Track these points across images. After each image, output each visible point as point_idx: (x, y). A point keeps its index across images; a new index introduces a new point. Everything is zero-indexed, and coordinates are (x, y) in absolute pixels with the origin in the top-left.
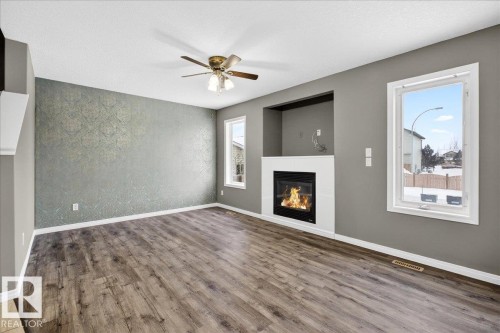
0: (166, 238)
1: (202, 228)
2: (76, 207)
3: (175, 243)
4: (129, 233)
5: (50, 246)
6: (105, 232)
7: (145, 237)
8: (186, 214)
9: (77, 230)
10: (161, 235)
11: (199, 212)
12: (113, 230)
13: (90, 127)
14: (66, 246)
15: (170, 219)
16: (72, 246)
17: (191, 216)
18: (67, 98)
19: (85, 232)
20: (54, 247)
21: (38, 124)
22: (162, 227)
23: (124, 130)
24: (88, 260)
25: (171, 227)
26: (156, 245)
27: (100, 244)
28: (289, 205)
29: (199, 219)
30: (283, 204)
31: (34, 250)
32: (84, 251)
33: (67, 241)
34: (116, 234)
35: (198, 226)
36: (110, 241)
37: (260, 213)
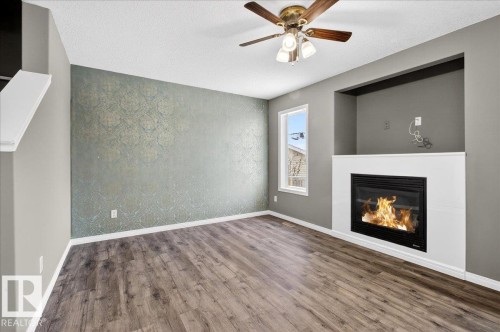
0: (216, 260)
1: (259, 247)
2: (114, 214)
3: (229, 271)
4: (172, 248)
5: (82, 263)
6: (145, 245)
7: (191, 256)
8: (236, 223)
9: (115, 241)
10: (209, 253)
11: (249, 221)
12: (155, 243)
13: (129, 122)
14: (100, 265)
15: (218, 231)
16: (108, 265)
17: (241, 228)
18: (105, 88)
19: (123, 244)
20: (87, 265)
21: (74, 119)
22: (210, 242)
23: (166, 125)
24: (122, 291)
25: (220, 243)
26: (205, 272)
27: (138, 264)
28: (376, 221)
29: (251, 231)
30: (365, 219)
31: (65, 269)
32: (119, 274)
33: (103, 257)
34: (157, 249)
35: (253, 243)
36: (150, 261)
37: (330, 228)
